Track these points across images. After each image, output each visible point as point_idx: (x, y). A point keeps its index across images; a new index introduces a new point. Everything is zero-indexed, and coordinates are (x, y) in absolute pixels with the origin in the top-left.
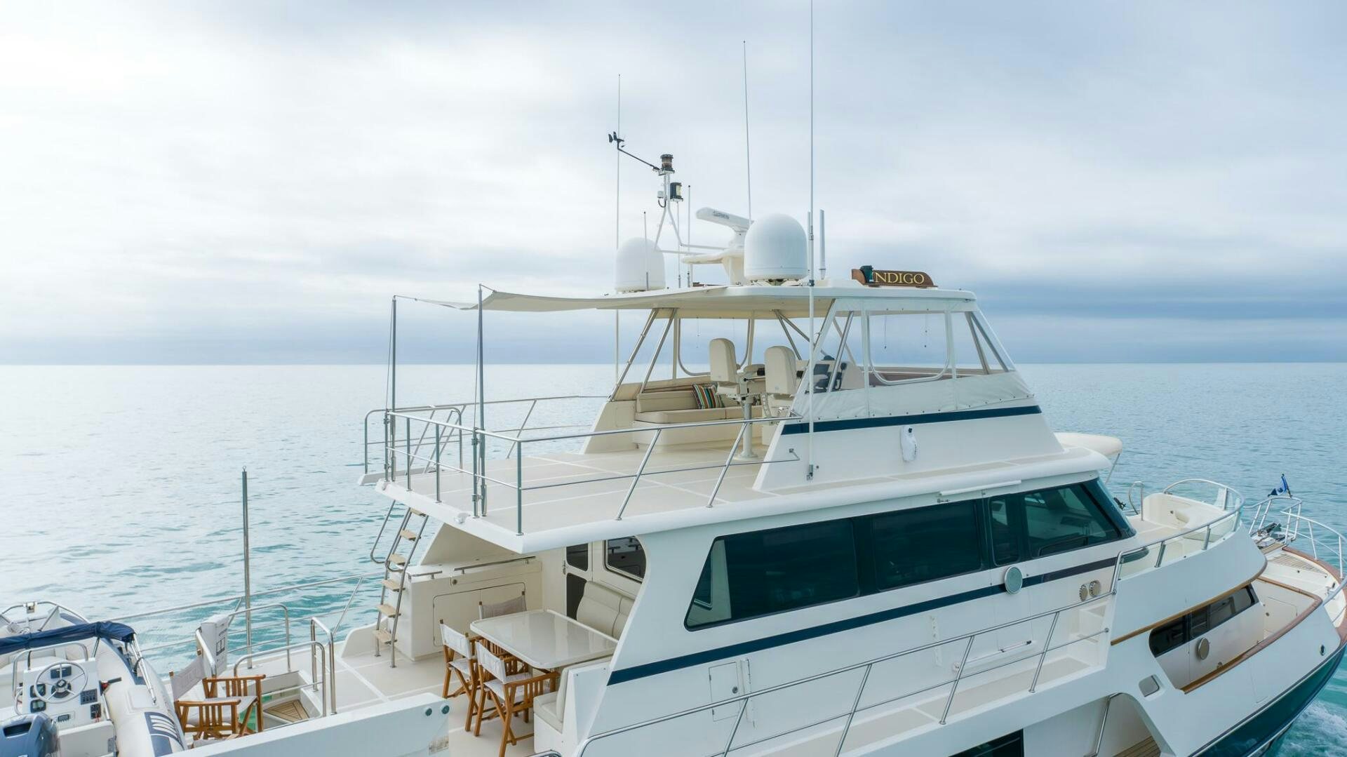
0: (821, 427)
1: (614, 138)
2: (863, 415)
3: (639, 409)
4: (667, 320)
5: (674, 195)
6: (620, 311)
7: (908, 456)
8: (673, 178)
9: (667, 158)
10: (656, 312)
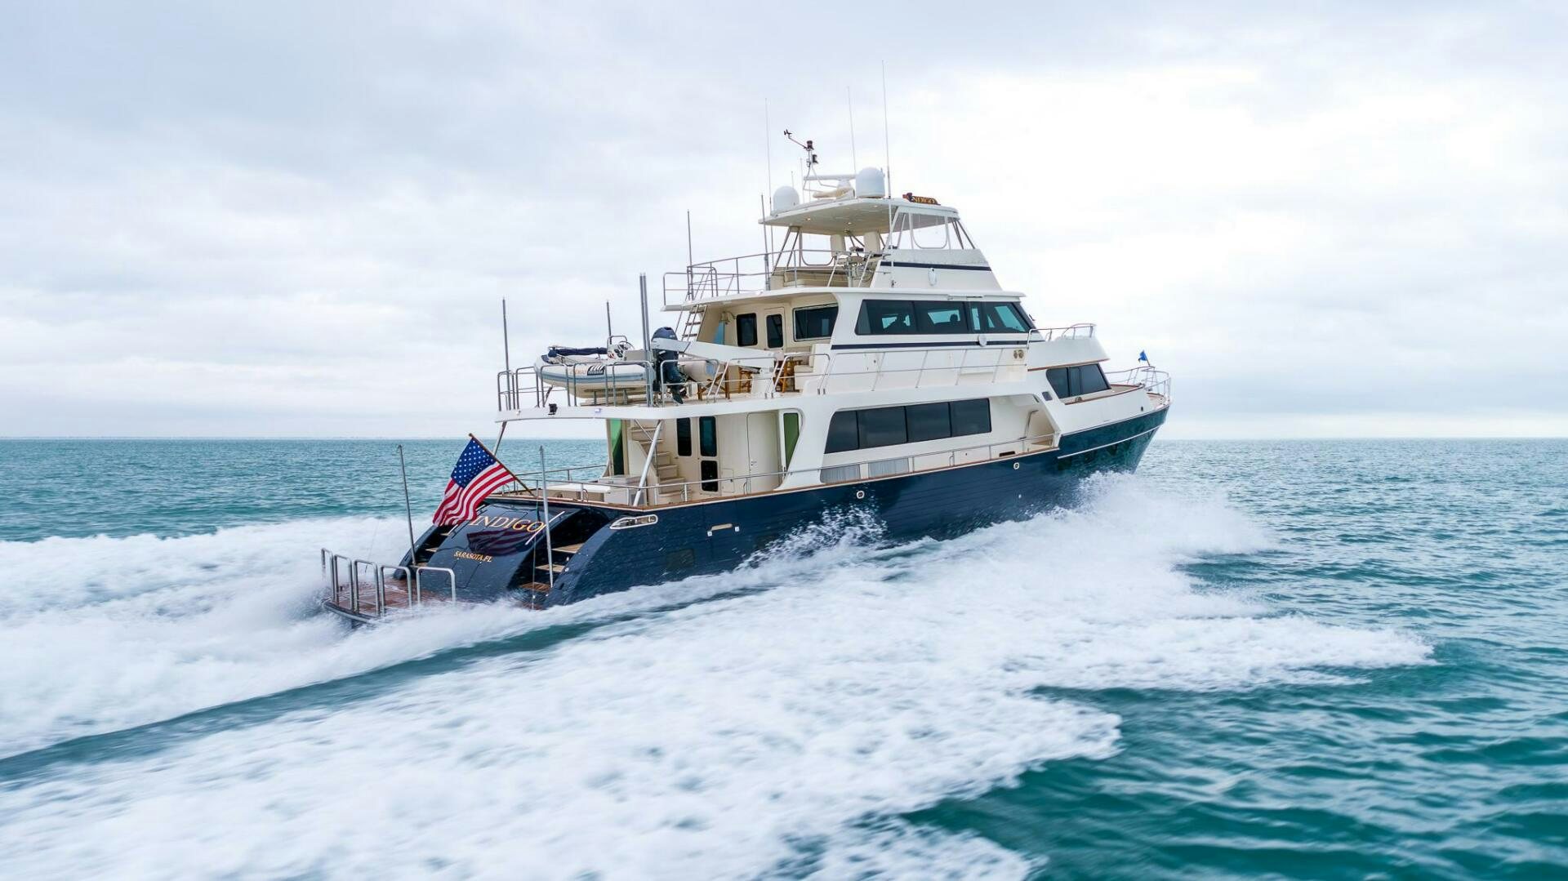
0: (896, 264)
1: (786, 133)
2: (912, 261)
3: (786, 280)
4: (796, 233)
5: (814, 161)
6: (774, 227)
7: (933, 282)
8: (814, 152)
9: (810, 143)
10: (791, 229)
